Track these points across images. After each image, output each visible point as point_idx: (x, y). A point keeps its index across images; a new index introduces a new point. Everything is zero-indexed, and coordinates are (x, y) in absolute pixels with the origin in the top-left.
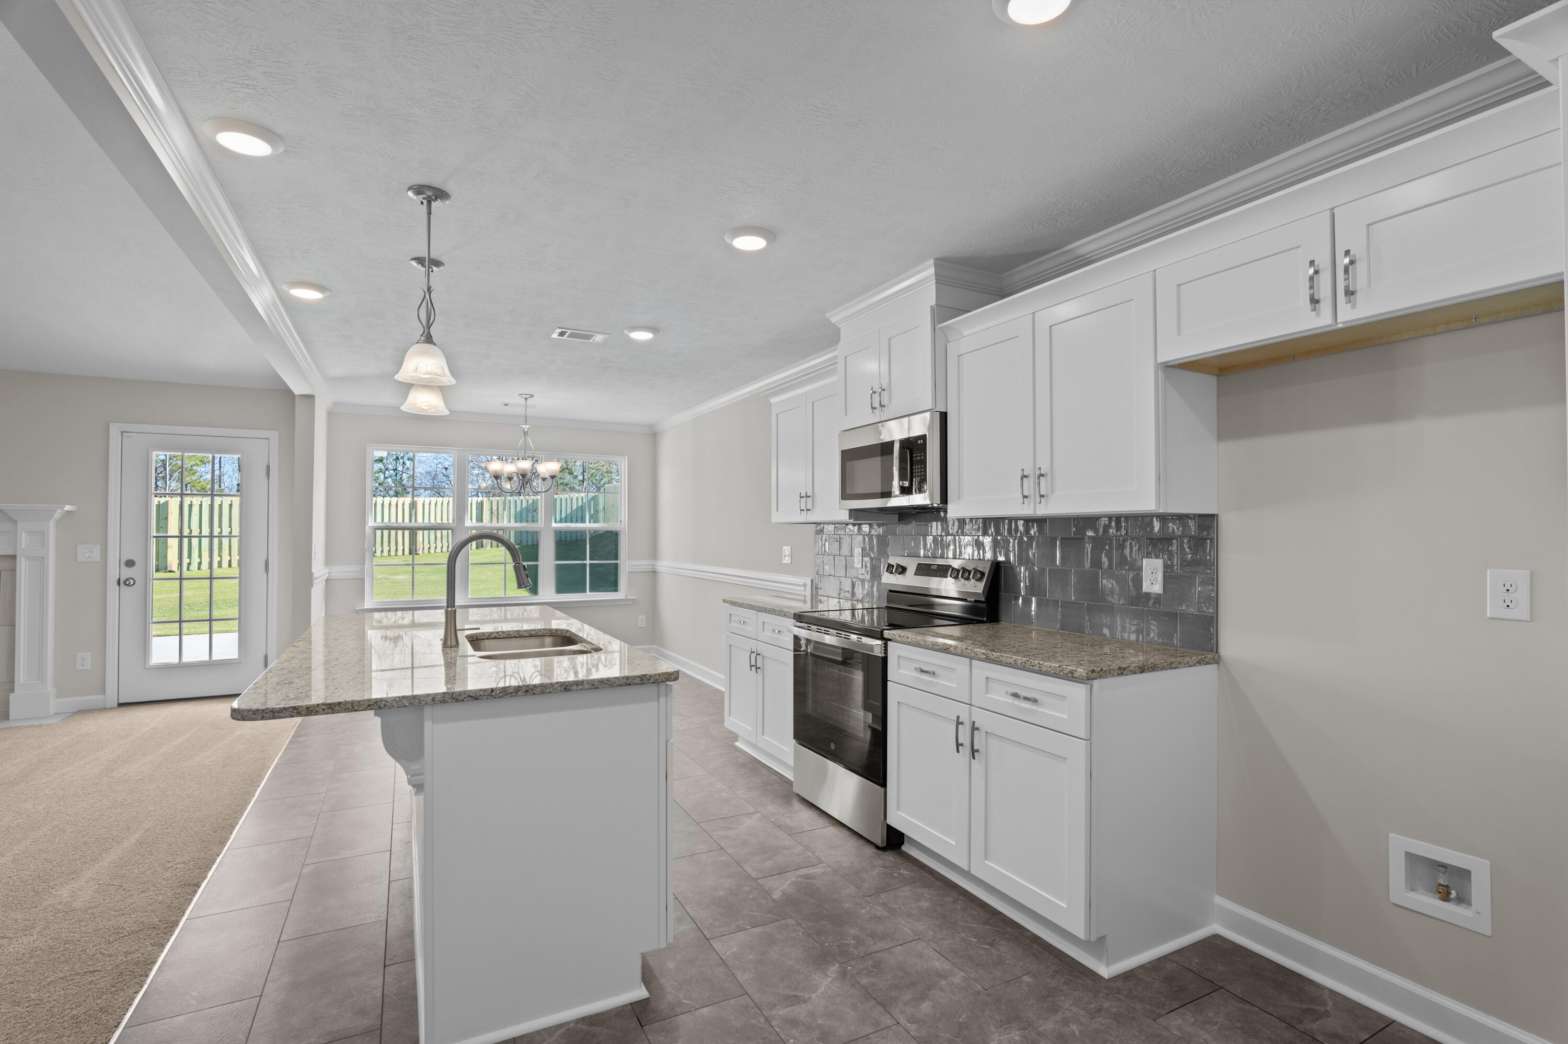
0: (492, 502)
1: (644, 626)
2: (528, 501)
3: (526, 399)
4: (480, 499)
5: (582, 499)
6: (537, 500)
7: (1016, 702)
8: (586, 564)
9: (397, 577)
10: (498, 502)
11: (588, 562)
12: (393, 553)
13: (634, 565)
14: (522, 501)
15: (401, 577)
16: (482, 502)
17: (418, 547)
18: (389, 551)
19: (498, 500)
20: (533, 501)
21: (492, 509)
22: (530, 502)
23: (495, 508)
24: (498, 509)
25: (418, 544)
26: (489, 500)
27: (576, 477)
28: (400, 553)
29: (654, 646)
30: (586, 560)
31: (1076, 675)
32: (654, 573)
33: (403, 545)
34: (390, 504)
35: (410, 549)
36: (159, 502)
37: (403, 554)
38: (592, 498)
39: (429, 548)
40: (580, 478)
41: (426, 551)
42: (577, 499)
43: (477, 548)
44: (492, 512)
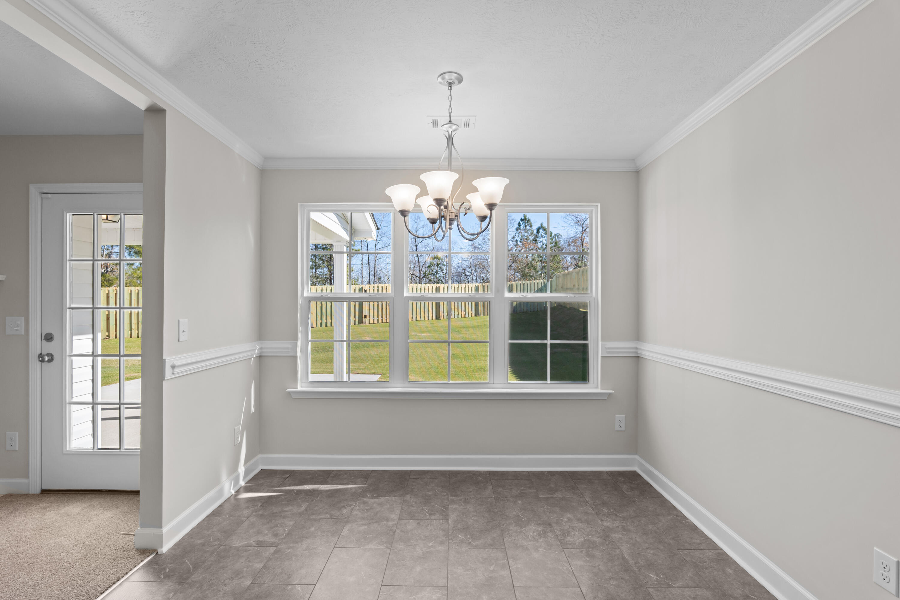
0: (484, 287)
1: (623, 428)
3: (450, 84)
4: (477, 284)
5: (541, 283)
6: (512, 285)
8: (546, 344)
9: (422, 335)
10: (488, 287)
11: (549, 342)
12: (426, 318)
13: (609, 348)
15: (425, 335)
16: (478, 286)
17: (441, 315)
19: (488, 285)
20: (510, 285)
25: (441, 313)
26: (482, 285)
27: (538, 271)
28: (430, 318)
29: (637, 457)
30: (546, 339)
32: (637, 358)
33: (432, 313)
34: (425, 288)
35: (436, 316)
37: (432, 319)
40: (540, 272)
42: (538, 284)
43: (475, 316)
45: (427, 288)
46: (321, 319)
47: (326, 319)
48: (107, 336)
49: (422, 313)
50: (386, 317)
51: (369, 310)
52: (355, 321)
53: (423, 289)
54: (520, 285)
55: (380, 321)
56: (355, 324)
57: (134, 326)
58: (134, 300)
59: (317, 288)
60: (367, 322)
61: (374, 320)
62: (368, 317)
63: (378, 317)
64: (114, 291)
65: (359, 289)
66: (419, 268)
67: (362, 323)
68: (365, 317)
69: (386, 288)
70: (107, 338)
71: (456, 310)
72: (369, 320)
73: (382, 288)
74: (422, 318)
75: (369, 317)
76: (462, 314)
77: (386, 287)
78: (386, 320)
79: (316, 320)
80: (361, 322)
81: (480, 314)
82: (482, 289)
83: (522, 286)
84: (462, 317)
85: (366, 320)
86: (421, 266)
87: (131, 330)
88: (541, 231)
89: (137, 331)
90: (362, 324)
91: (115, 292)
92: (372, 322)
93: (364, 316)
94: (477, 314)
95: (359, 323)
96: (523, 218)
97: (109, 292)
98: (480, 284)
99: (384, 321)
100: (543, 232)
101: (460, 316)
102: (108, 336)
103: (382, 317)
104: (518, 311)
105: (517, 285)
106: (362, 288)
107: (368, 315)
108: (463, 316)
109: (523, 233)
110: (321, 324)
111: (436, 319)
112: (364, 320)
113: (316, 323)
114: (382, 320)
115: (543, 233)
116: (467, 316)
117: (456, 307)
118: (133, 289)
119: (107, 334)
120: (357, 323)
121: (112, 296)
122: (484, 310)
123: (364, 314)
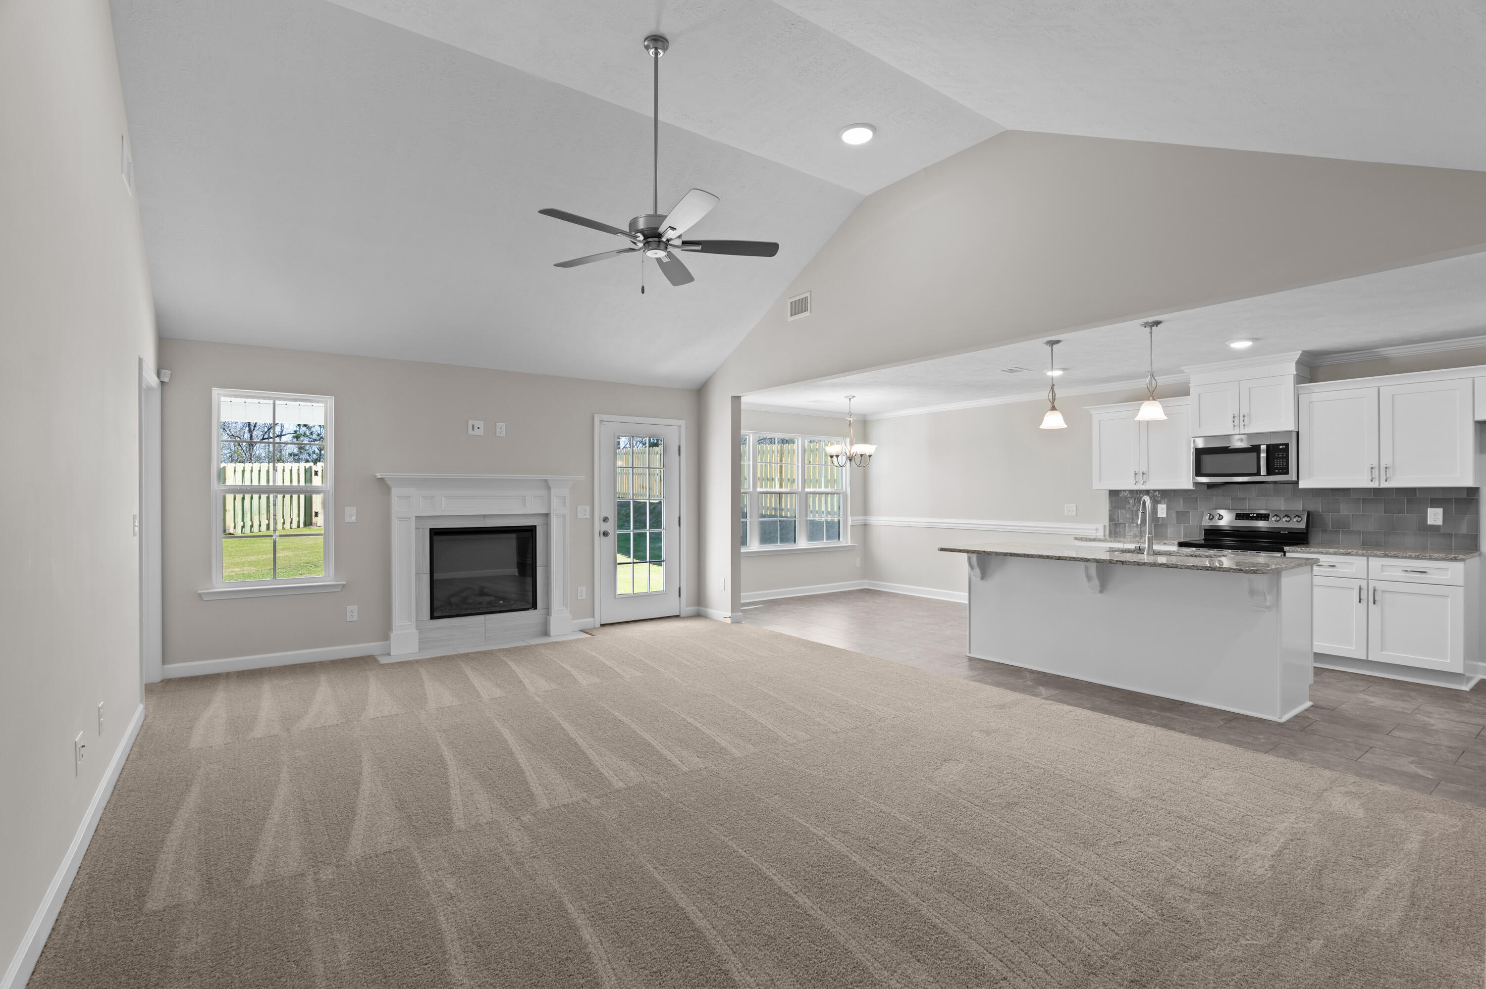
3: (850, 399)
7: (1408, 575)
31: (1458, 558)
32: (865, 526)
52: (299, 522)
56: (299, 527)
65: (305, 469)
68: (317, 514)
93: (314, 514)
95: (305, 525)
112: (314, 519)
120: (302, 525)
123: (314, 510)
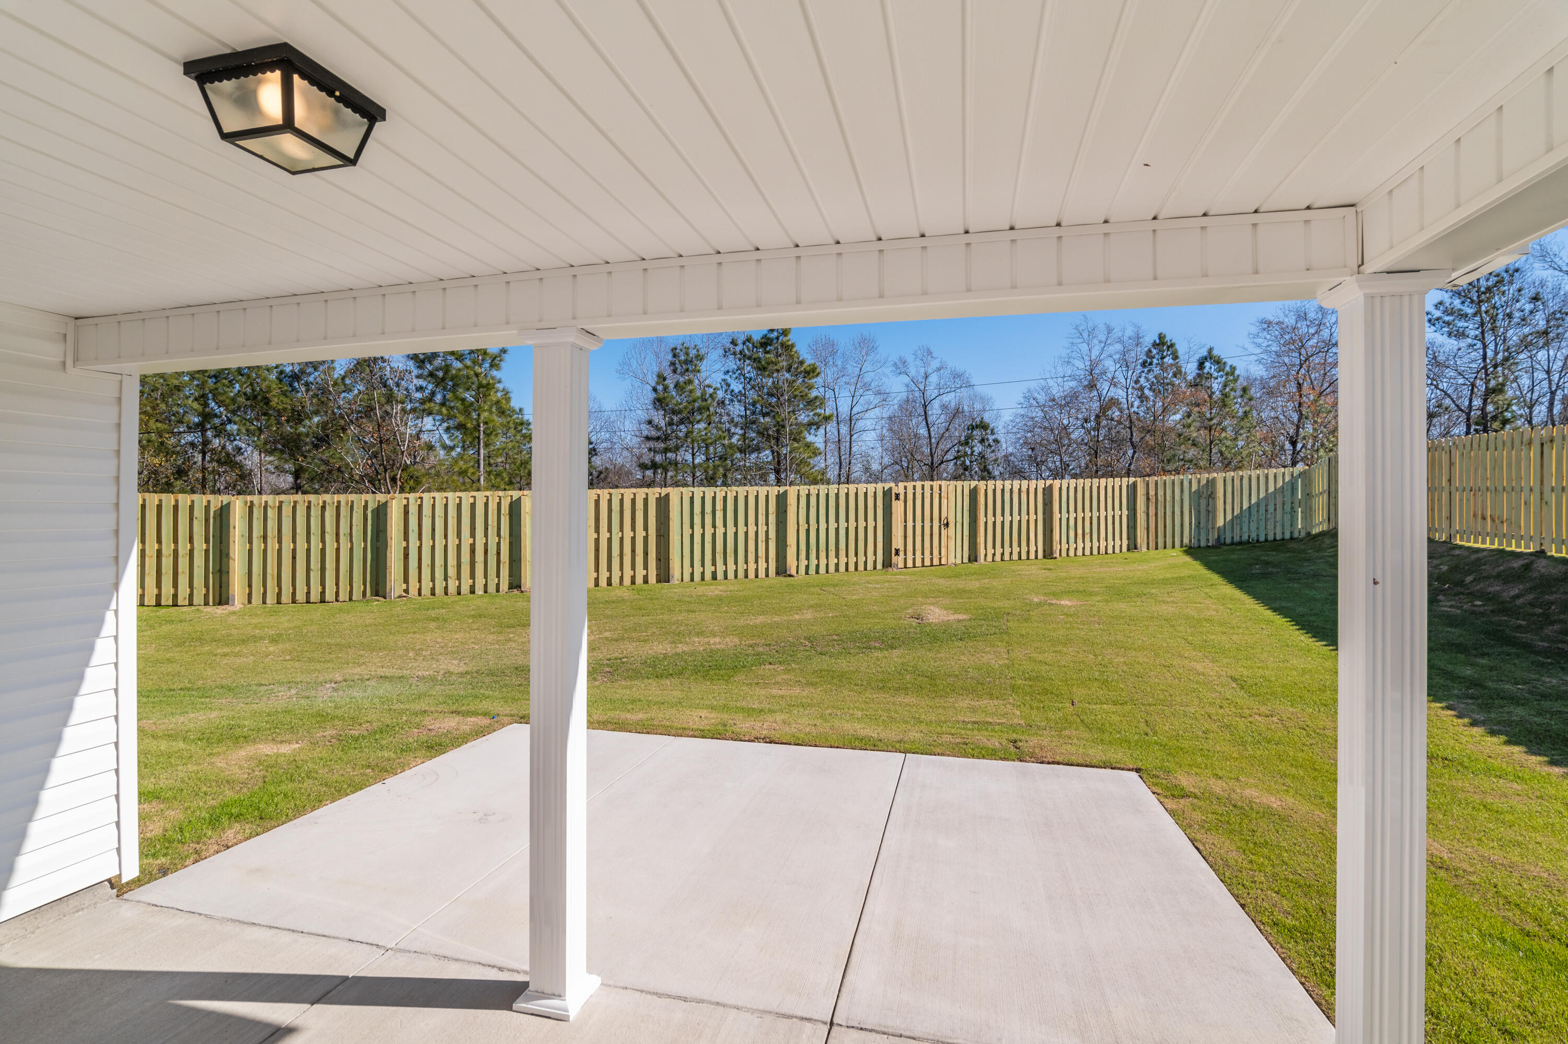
0: (1148, 485)
2: (1199, 482)
6: (1214, 479)
10: (1156, 484)
12: (1024, 556)
14: (1190, 482)
17: (1054, 548)
18: (1003, 554)
20: (1208, 481)
21: (1148, 493)
22: (1204, 482)
23: (1152, 493)
24: (1156, 494)
25: (1054, 543)
26: (1144, 480)
28: (1032, 556)
33: (1036, 545)
35: (1044, 551)
36: (779, 491)
37: (1036, 558)
38: (1300, 475)
39: (1068, 549)
41: (1064, 554)
43: (1128, 550)
44: (1148, 499)
45: (1024, 488)
46: (808, 558)
47: (818, 558)
48: (404, 591)
49: (1015, 544)
50: (940, 554)
51: (905, 537)
53: (1017, 491)
54: (1233, 480)
55: (927, 563)
57: (452, 572)
58: (453, 517)
59: (799, 490)
60: (901, 565)
61: (914, 559)
62: (902, 553)
63: (923, 554)
64: (416, 501)
65: (884, 492)
66: (931, 449)
67: (891, 566)
68: (897, 552)
69: (940, 490)
70: (405, 594)
71: (1087, 537)
72: (905, 559)
73: (932, 489)
74: (1015, 556)
75: (905, 554)
76: (1099, 547)
77: (940, 486)
78: (940, 559)
79: (798, 560)
80: (887, 564)
81: (1139, 546)
82: (1142, 489)
83: (1237, 482)
84: (1099, 553)
85: (899, 560)
86: (934, 446)
87: (446, 579)
88: (1207, 364)
89: (457, 582)
90: (890, 569)
91: (419, 502)
92: (910, 564)
93: (893, 552)
94: (1133, 546)
96: (1158, 341)
97: (408, 502)
98: (1139, 479)
99: (936, 562)
100: (1213, 366)
101: (1095, 552)
102: (406, 591)
103: (932, 554)
104: (1228, 541)
105: (1225, 481)
106: (890, 489)
107: (902, 548)
108: (1102, 550)
109: (1157, 370)
110: (807, 567)
111: (1044, 557)
112: (894, 559)
113: (798, 567)
114: (932, 560)
115: (1213, 370)
116: (1110, 550)
117: (1087, 530)
118: (450, 495)
119: (404, 587)
120: (879, 566)
121: (413, 510)
122: (1148, 538)
